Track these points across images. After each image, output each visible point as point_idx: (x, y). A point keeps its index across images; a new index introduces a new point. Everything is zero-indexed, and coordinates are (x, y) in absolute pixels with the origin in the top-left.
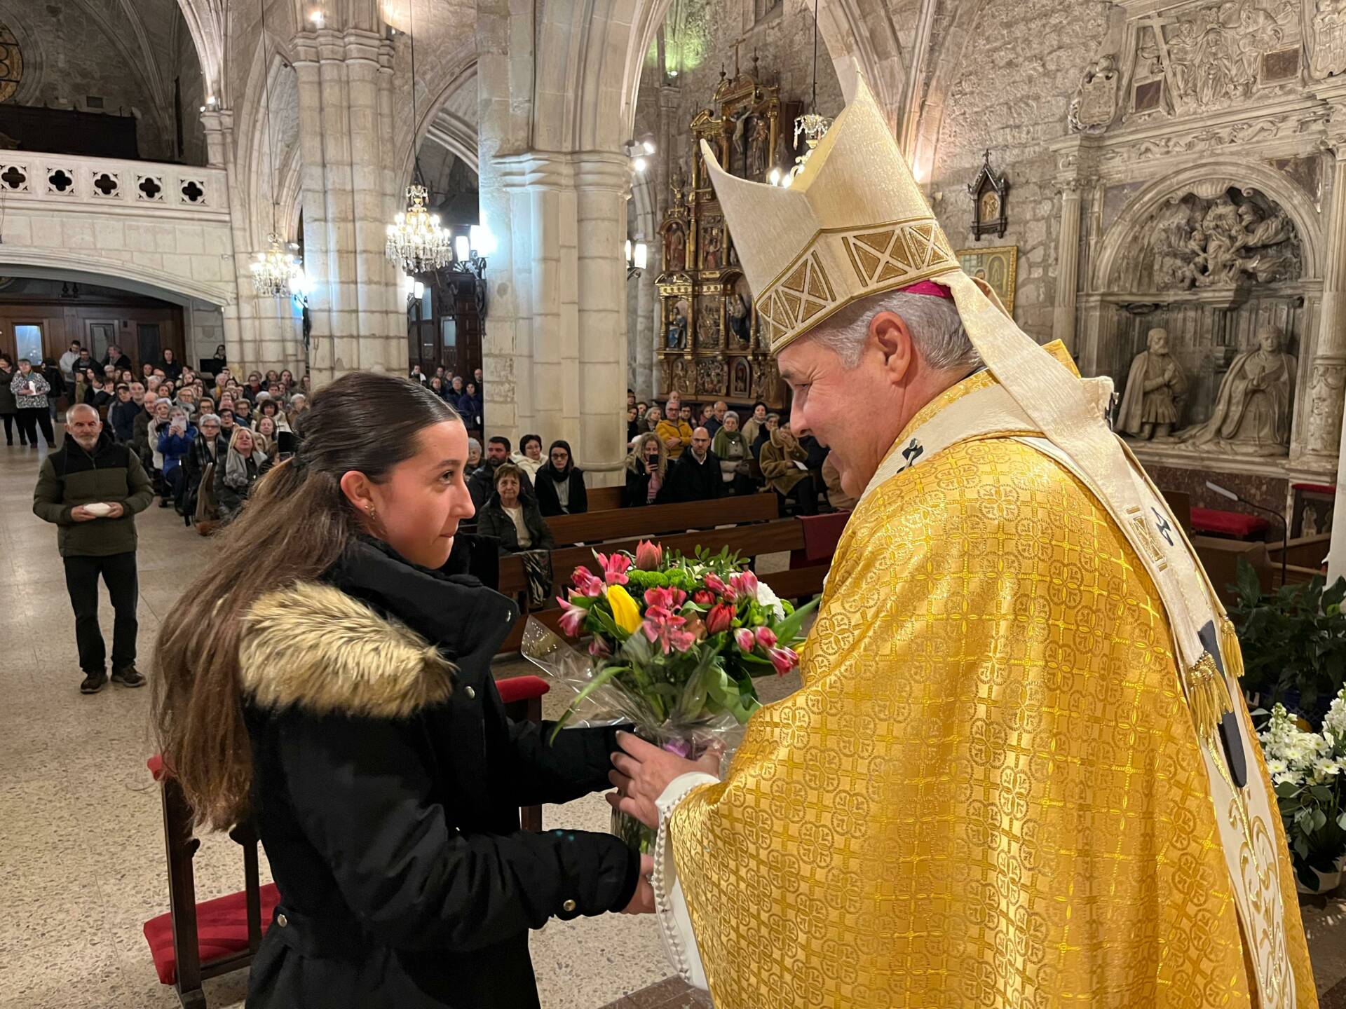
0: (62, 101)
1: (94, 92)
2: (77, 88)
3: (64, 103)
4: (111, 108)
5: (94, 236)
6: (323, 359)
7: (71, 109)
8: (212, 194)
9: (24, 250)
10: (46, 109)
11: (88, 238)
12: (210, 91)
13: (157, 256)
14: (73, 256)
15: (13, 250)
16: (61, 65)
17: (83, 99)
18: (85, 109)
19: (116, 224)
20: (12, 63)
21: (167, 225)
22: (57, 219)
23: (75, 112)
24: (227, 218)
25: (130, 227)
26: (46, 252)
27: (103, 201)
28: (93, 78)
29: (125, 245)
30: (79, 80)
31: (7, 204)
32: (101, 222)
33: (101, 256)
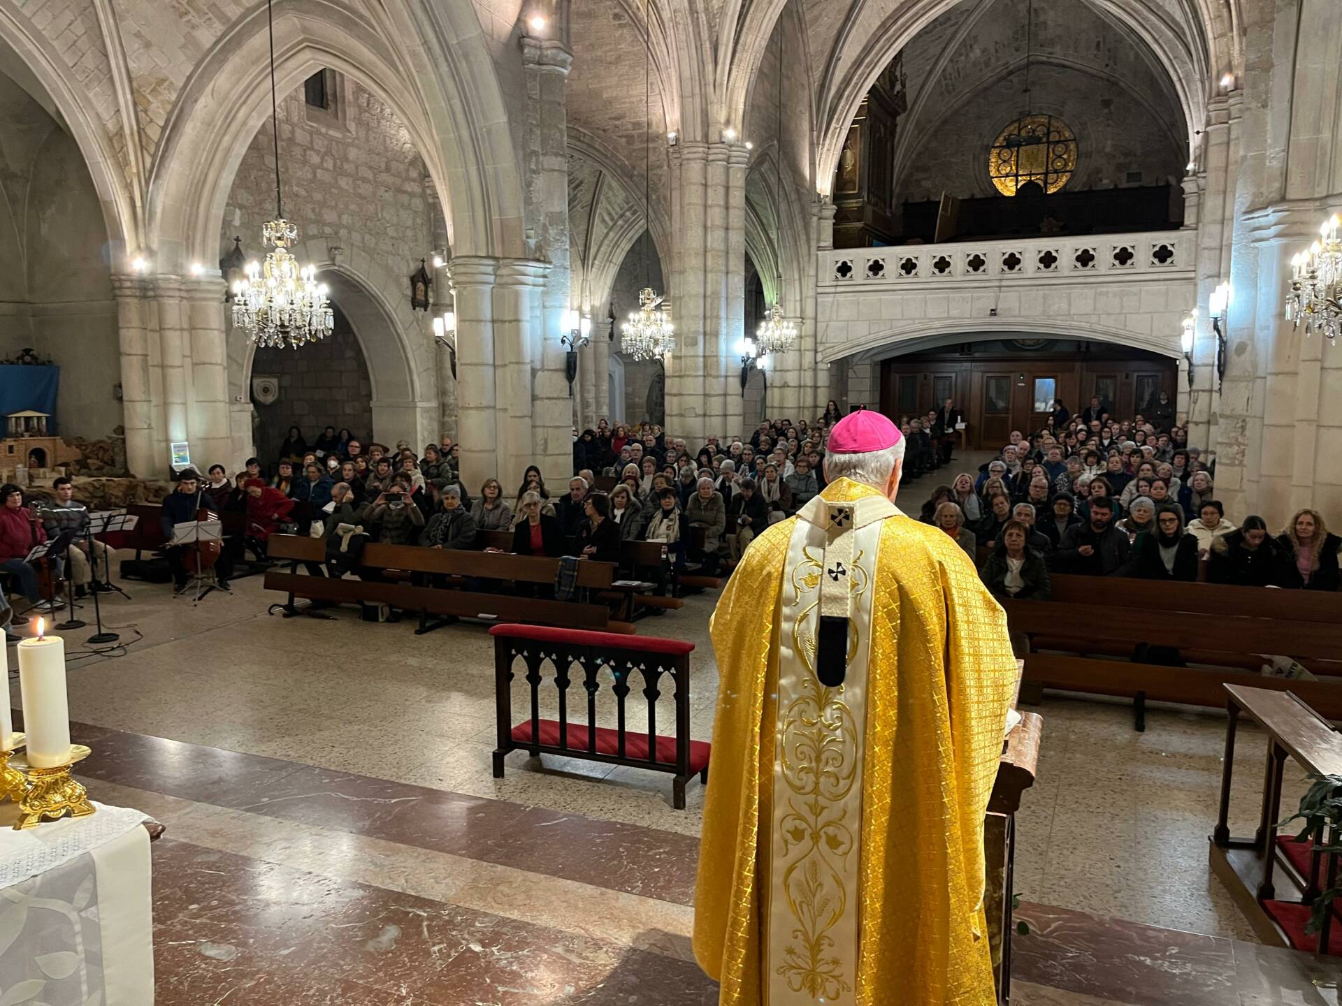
0: (1105, 181)
1: (1134, 169)
2: (1119, 167)
3: (1106, 183)
4: (1148, 181)
5: (1070, 304)
6: (1200, 412)
7: (1111, 187)
8: (1179, 255)
9: (1012, 320)
10: (1091, 191)
11: (1064, 306)
12: (1192, 157)
13: (1122, 317)
14: (1050, 322)
15: (1005, 320)
16: (1108, 149)
17: (1124, 177)
18: (1124, 185)
19: (1089, 292)
20: (1069, 156)
21: (1135, 288)
22: (1041, 292)
23: (1116, 189)
24: (1192, 275)
25: (1101, 294)
26: (1029, 321)
27: (1081, 273)
28: (1135, 155)
29: (1095, 309)
30: (1122, 160)
31: (1004, 283)
32: (1076, 291)
33: (1073, 320)
